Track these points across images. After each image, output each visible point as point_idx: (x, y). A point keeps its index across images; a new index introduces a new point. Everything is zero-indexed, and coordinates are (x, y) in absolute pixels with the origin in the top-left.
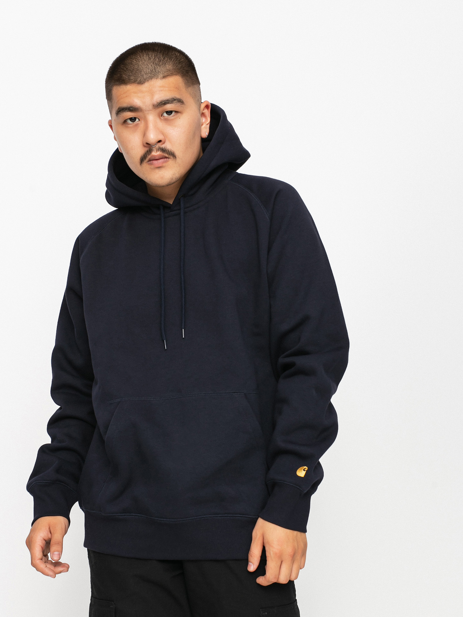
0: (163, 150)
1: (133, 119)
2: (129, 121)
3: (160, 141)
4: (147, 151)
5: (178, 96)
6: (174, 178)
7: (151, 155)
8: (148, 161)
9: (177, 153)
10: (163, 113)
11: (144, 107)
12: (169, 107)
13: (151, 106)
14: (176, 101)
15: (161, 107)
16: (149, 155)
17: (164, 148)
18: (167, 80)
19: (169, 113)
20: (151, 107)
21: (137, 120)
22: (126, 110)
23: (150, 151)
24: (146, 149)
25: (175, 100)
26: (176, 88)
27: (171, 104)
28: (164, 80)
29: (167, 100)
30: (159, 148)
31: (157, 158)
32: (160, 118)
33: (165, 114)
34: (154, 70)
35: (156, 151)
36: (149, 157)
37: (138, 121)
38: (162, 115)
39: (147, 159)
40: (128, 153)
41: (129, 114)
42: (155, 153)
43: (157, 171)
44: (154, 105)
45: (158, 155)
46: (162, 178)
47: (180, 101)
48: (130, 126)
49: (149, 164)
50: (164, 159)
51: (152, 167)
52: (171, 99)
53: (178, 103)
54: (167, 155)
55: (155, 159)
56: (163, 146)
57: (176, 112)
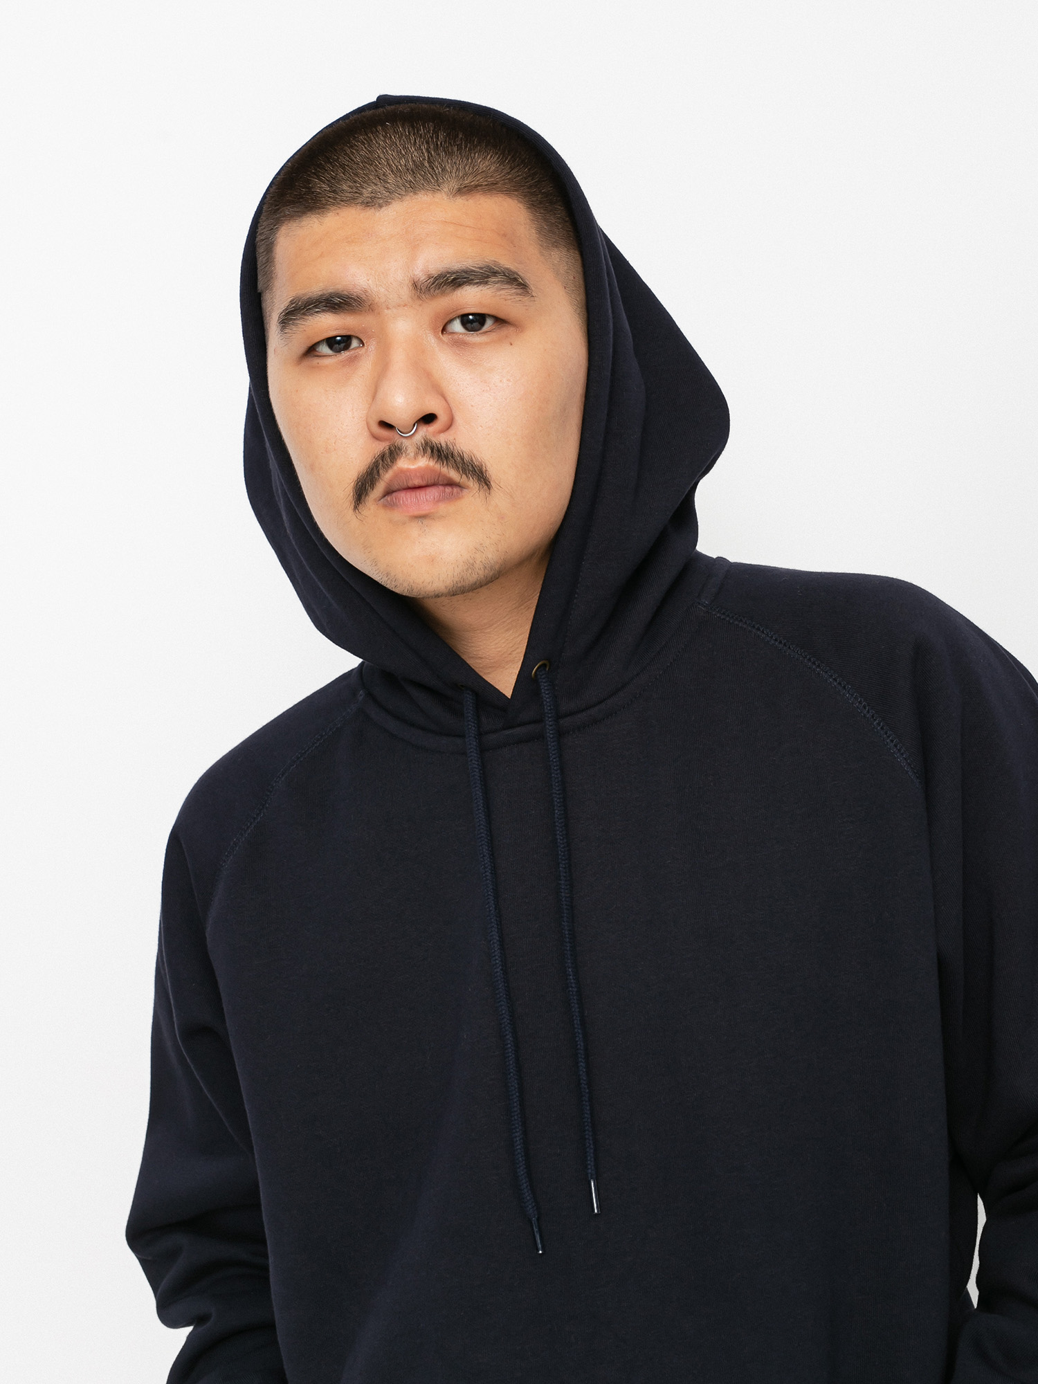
0: (440, 453)
1: (340, 343)
2: (325, 349)
3: (429, 419)
4: (383, 456)
5: (506, 262)
6: (478, 565)
7: (395, 468)
8: (384, 496)
9: (493, 471)
10: (451, 321)
11: (382, 290)
12: (472, 298)
13: (405, 288)
14: (499, 278)
15: (443, 293)
16: (387, 467)
17: (444, 445)
18: (471, 202)
19: (474, 321)
20: (406, 292)
21: (355, 343)
22: (316, 307)
23: (393, 454)
24: (380, 447)
25: (495, 273)
26: (505, 235)
27: (480, 287)
28: (460, 201)
29: (466, 272)
30: (426, 443)
31: (417, 482)
32: (439, 338)
33: (457, 326)
34: (426, 164)
35: (412, 455)
36: (387, 477)
37: (359, 347)
38: (444, 330)
39: (380, 487)
40: (312, 468)
41: (327, 323)
42: (413, 464)
43: (414, 530)
44: (415, 285)
45: (419, 469)
46: (432, 560)
47: (514, 280)
48: (326, 361)
49: (385, 506)
50: (441, 488)
51: (397, 515)
52: (481, 268)
53: (506, 286)
54: (454, 475)
55: (410, 484)
56: (442, 439)
57: (500, 321)
